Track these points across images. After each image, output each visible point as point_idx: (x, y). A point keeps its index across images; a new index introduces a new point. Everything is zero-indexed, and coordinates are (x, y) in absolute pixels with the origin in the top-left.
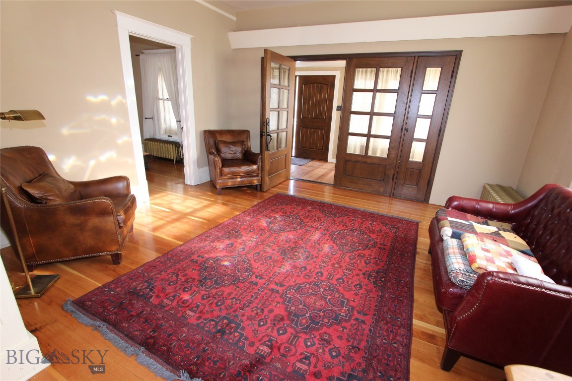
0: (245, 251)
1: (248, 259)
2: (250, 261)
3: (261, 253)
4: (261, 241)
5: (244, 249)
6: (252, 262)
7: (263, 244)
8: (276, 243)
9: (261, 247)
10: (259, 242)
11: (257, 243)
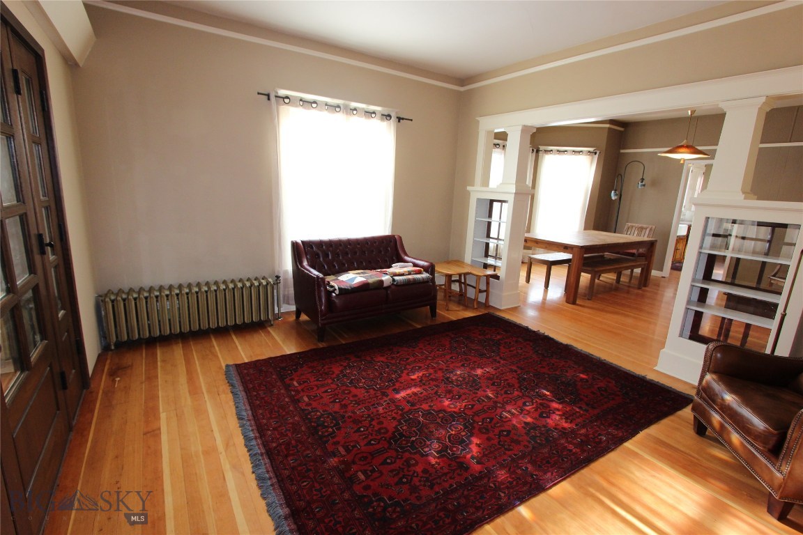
0: (523, 400)
1: (522, 389)
2: (519, 387)
3: (503, 392)
4: (496, 407)
5: (524, 404)
6: (517, 385)
7: (496, 402)
8: (476, 399)
9: (500, 399)
10: (500, 407)
11: (503, 408)
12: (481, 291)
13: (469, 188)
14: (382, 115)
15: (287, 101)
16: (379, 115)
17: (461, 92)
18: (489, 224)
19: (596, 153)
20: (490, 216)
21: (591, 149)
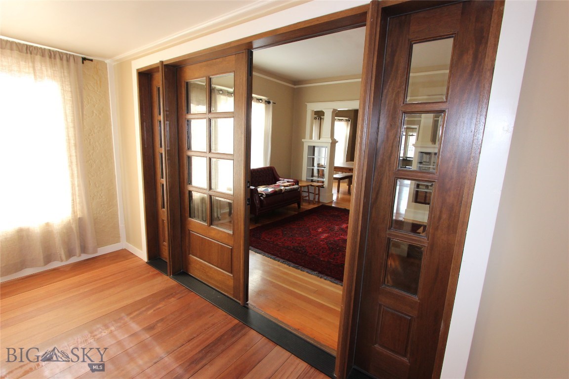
12: (316, 194)
13: (303, 140)
14: (266, 101)
15: (221, 92)
16: (264, 101)
17: (294, 88)
18: (313, 159)
19: (349, 121)
20: (314, 155)
21: (347, 119)
